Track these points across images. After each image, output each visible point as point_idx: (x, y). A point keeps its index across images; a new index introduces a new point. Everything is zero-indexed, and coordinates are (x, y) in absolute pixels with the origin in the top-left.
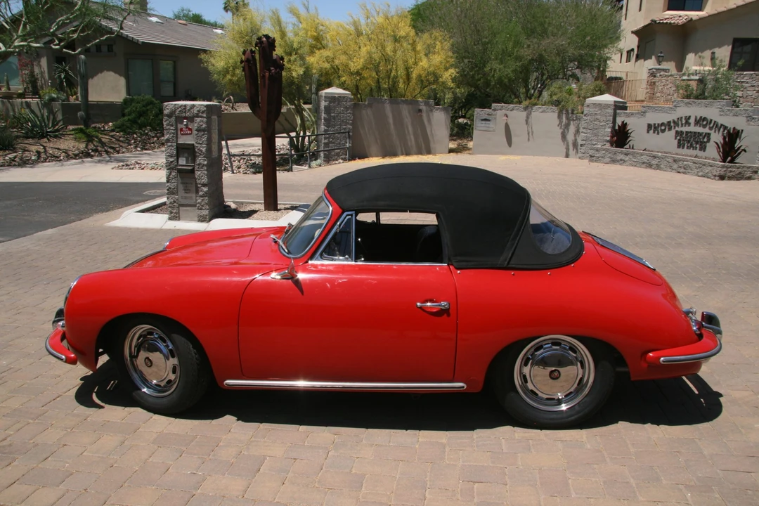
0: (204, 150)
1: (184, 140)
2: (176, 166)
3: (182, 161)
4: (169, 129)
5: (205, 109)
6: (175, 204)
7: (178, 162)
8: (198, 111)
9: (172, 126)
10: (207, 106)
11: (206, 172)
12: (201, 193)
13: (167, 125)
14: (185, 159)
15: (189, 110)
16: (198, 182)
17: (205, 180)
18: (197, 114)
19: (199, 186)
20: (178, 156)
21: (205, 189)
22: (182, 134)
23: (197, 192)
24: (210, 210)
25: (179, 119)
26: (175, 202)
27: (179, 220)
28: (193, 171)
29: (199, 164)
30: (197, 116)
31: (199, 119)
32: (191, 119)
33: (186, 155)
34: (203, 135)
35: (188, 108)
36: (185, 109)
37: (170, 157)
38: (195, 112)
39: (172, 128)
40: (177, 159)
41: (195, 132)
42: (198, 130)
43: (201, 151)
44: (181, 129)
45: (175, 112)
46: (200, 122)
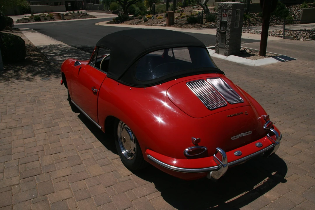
0: (230, 24)
1: (224, 19)
2: (220, 30)
3: (222, 28)
4: (219, 14)
6: (218, 47)
7: (220, 29)
8: (229, 6)
9: (220, 13)
10: (233, 4)
11: (229, 34)
12: (227, 43)
14: (223, 27)
15: (227, 6)
16: (226, 38)
17: (228, 38)
18: (229, 8)
19: (226, 40)
20: (221, 26)
21: (228, 42)
22: (224, 17)
23: (225, 43)
24: (229, 51)
25: (223, 10)
26: (218, 46)
27: (218, 53)
28: (225, 33)
29: (227, 30)
30: (229, 9)
31: (229, 10)
32: (227, 10)
33: (223, 26)
34: (230, 17)
35: (226, 5)
36: (225, 5)
37: (219, 26)
38: (229, 7)
39: (220, 14)
40: (220, 28)
41: (228, 16)
42: (229, 15)
43: (229, 24)
44: (223, 14)
45: (222, 6)
46: (230, 12)
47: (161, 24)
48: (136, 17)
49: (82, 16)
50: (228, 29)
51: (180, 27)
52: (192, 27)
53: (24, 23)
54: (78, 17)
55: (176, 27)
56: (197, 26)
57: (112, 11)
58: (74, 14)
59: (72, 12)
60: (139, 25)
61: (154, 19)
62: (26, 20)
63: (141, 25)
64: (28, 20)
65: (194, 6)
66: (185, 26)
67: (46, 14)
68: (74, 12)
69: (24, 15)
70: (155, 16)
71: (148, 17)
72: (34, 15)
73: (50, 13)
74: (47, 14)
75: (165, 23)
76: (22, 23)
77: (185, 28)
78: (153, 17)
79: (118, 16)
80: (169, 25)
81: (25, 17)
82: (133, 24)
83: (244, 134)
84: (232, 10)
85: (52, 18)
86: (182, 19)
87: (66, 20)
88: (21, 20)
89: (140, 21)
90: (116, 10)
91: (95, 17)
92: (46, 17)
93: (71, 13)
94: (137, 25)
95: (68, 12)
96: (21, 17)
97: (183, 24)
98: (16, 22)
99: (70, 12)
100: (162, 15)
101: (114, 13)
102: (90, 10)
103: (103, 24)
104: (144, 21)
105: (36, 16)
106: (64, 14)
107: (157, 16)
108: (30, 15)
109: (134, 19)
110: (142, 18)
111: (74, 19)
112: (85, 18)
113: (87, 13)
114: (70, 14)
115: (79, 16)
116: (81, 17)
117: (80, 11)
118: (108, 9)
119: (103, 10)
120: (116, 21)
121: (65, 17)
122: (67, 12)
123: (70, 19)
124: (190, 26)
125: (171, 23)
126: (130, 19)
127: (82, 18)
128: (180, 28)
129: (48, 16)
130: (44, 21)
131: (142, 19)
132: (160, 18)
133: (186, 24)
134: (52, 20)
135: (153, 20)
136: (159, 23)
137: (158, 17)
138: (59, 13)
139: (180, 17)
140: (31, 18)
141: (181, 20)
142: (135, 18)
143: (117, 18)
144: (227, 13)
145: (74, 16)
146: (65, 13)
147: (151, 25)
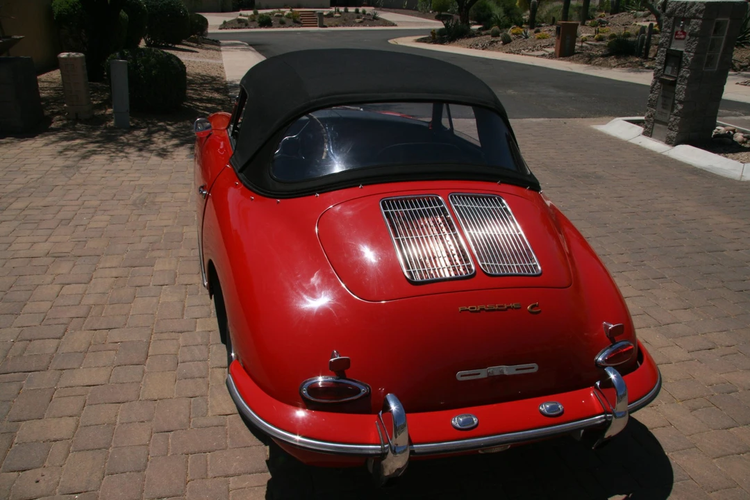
0: (690, 59)
1: (678, 46)
2: (662, 75)
3: (669, 70)
4: (666, 32)
5: (704, 7)
6: (651, 119)
7: (664, 72)
8: (697, 10)
9: (669, 28)
10: (708, 4)
11: (685, 87)
12: (675, 111)
13: (666, 27)
14: (670, 68)
15: (689, 9)
16: (677, 97)
17: (682, 96)
18: (695, 14)
19: (676, 102)
20: (666, 64)
21: (680, 107)
22: (676, 39)
23: (672, 110)
24: (679, 132)
25: (677, 20)
26: (652, 116)
27: (651, 136)
28: (673, 84)
29: (682, 77)
30: (695, 17)
31: (694, 21)
32: (687, 20)
33: (673, 64)
34: (694, 41)
35: (689, 6)
36: (685, 7)
37: (660, 64)
38: (694, 12)
39: (669, 31)
40: (665, 68)
41: (688, 37)
42: (691, 35)
43: (687, 60)
44: (677, 32)
45: (675, 11)
46: (695, 25)
47: (541, 53)
48: (488, 31)
49: (364, 19)
50: (685, 72)
51: (586, 63)
52: (617, 64)
53: (235, 28)
54: (355, 22)
55: (577, 61)
56: (630, 62)
57: (437, 13)
58: (346, 14)
59: (342, 9)
60: (489, 50)
61: (527, 37)
62: (241, 23)
63: (493, 50)
64: (244, 24)
65: (640, 11)
66: (599, 60)
67: (284, 12)
68: (346, 11)
69: (239, 11)
70: (533, 31)
71: (515, 31)
72: (260, 12)
73: (293, 10)
74: (287, 11)
75: (552, 50)
76: (232, 28)
77: (600, 65)
78: (526, 33)
79: (444, 25)
80: (560, 56)
81: (240, 17)
82: (475, 46)
83: (507, 370)
84: (701, 21)
85: (298, 20)
86: (598, 43)
87: (326, 27)
88: (231, 22)
89: (493, 42)
90: (446, 11)
91: (393, 25)
92: (283, 19)
93: (340, 13)
94: (483, 49)
95: (333, 9)
96: (232, 17)
97: (597, 56)
98: (221, 26)
99: (338, 11)
100: (550, 30)
101: (438, 18)
102: (384, 7)
103: (408, 42)
104: (501, 42)
105: (262, 16)
106: (325, 14)
107: (538, 31)
108: (250, 13)
109: (481, 35)
110: (501, 35)
111: (344, 25)
112: (370, 26)
113: (375, 14)
114: (337, 15)
115: (357, 20)
116: (361, 22)
117: (361, 10)
118: (428, 7)
119: (416, 9)
120: (438, 37)
121: (325, 19)
122: (331, 10)
123: (337, 26)
124: (612, 61)
125: (566, 51)
126: (472, 35)
127: (364, 26)
128: (586, 65)
129: (288, 16)
130: (279, 27)
131: (499, 36)
132: (544, 38)
133: (602, 56)
134: (295, 26)
135: (526, 40)
136: (538, 50)
137: (538, 35)
138: (314, 12)
139: (594, 37)
140: (252, 19)
141: (595, 45)
142: (483, 33)
143: (441, 30)
144: (688, 29)
145: (345, 20)
146: (326, 12)
147: (518, 52)
